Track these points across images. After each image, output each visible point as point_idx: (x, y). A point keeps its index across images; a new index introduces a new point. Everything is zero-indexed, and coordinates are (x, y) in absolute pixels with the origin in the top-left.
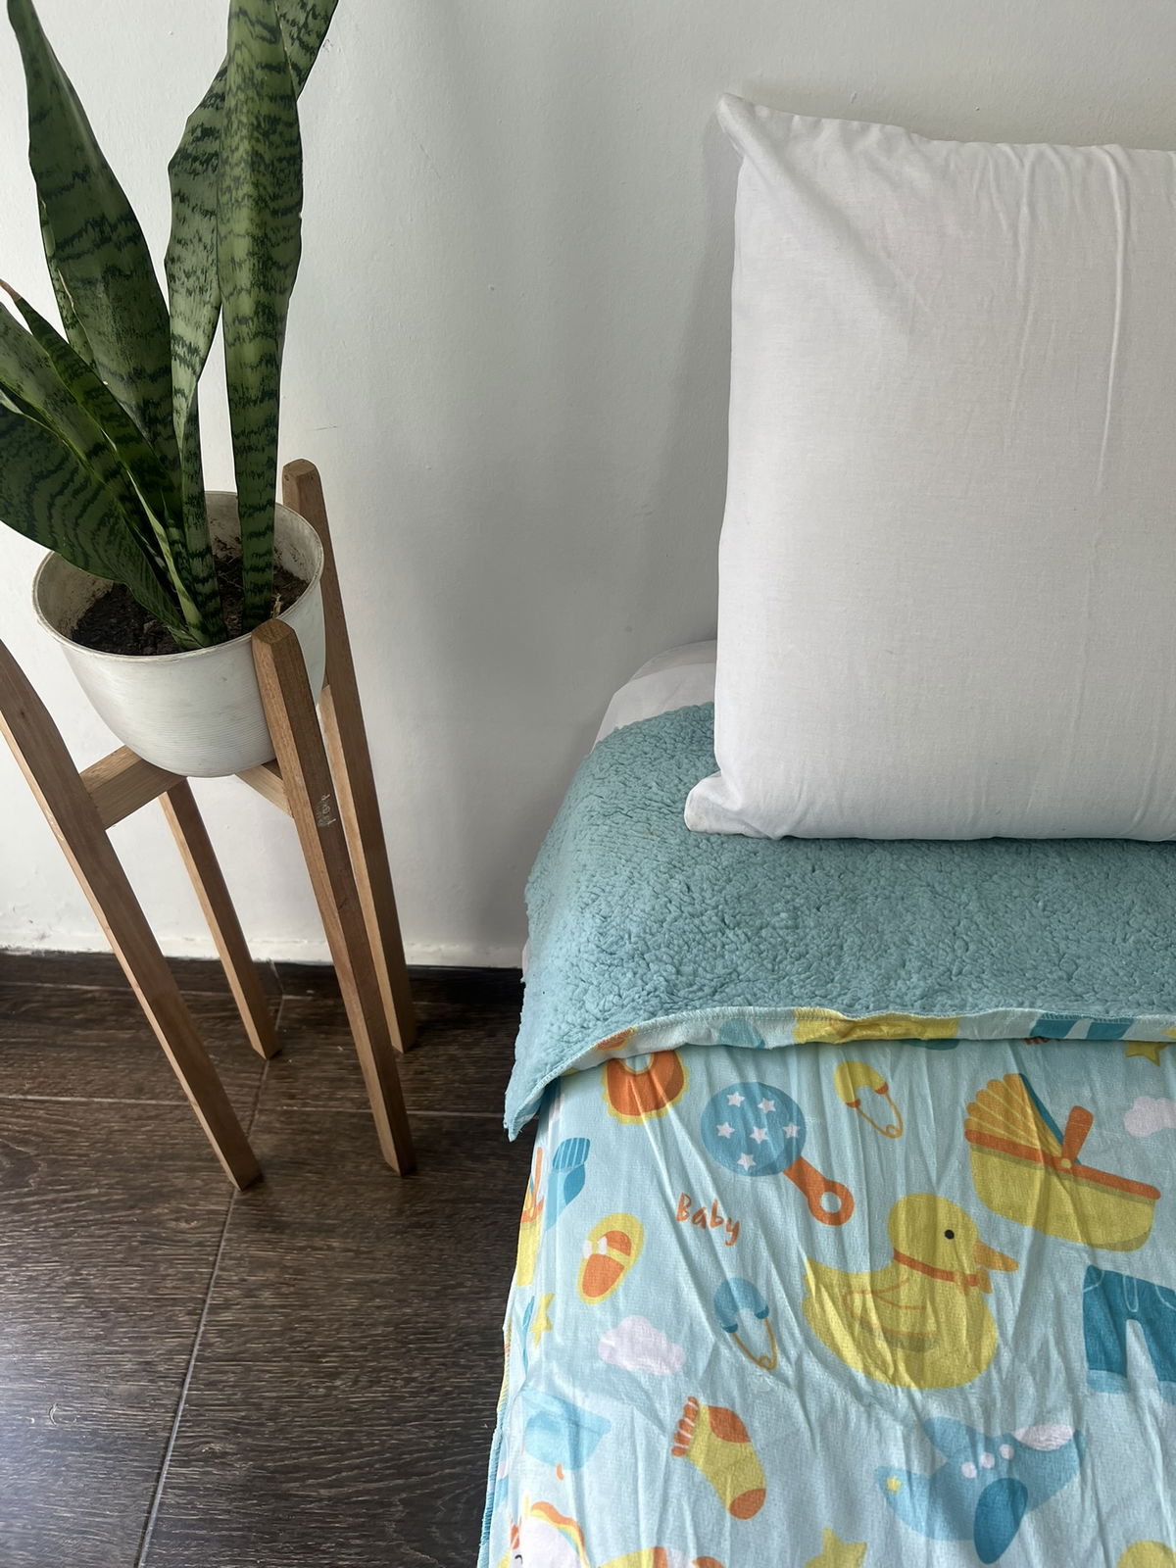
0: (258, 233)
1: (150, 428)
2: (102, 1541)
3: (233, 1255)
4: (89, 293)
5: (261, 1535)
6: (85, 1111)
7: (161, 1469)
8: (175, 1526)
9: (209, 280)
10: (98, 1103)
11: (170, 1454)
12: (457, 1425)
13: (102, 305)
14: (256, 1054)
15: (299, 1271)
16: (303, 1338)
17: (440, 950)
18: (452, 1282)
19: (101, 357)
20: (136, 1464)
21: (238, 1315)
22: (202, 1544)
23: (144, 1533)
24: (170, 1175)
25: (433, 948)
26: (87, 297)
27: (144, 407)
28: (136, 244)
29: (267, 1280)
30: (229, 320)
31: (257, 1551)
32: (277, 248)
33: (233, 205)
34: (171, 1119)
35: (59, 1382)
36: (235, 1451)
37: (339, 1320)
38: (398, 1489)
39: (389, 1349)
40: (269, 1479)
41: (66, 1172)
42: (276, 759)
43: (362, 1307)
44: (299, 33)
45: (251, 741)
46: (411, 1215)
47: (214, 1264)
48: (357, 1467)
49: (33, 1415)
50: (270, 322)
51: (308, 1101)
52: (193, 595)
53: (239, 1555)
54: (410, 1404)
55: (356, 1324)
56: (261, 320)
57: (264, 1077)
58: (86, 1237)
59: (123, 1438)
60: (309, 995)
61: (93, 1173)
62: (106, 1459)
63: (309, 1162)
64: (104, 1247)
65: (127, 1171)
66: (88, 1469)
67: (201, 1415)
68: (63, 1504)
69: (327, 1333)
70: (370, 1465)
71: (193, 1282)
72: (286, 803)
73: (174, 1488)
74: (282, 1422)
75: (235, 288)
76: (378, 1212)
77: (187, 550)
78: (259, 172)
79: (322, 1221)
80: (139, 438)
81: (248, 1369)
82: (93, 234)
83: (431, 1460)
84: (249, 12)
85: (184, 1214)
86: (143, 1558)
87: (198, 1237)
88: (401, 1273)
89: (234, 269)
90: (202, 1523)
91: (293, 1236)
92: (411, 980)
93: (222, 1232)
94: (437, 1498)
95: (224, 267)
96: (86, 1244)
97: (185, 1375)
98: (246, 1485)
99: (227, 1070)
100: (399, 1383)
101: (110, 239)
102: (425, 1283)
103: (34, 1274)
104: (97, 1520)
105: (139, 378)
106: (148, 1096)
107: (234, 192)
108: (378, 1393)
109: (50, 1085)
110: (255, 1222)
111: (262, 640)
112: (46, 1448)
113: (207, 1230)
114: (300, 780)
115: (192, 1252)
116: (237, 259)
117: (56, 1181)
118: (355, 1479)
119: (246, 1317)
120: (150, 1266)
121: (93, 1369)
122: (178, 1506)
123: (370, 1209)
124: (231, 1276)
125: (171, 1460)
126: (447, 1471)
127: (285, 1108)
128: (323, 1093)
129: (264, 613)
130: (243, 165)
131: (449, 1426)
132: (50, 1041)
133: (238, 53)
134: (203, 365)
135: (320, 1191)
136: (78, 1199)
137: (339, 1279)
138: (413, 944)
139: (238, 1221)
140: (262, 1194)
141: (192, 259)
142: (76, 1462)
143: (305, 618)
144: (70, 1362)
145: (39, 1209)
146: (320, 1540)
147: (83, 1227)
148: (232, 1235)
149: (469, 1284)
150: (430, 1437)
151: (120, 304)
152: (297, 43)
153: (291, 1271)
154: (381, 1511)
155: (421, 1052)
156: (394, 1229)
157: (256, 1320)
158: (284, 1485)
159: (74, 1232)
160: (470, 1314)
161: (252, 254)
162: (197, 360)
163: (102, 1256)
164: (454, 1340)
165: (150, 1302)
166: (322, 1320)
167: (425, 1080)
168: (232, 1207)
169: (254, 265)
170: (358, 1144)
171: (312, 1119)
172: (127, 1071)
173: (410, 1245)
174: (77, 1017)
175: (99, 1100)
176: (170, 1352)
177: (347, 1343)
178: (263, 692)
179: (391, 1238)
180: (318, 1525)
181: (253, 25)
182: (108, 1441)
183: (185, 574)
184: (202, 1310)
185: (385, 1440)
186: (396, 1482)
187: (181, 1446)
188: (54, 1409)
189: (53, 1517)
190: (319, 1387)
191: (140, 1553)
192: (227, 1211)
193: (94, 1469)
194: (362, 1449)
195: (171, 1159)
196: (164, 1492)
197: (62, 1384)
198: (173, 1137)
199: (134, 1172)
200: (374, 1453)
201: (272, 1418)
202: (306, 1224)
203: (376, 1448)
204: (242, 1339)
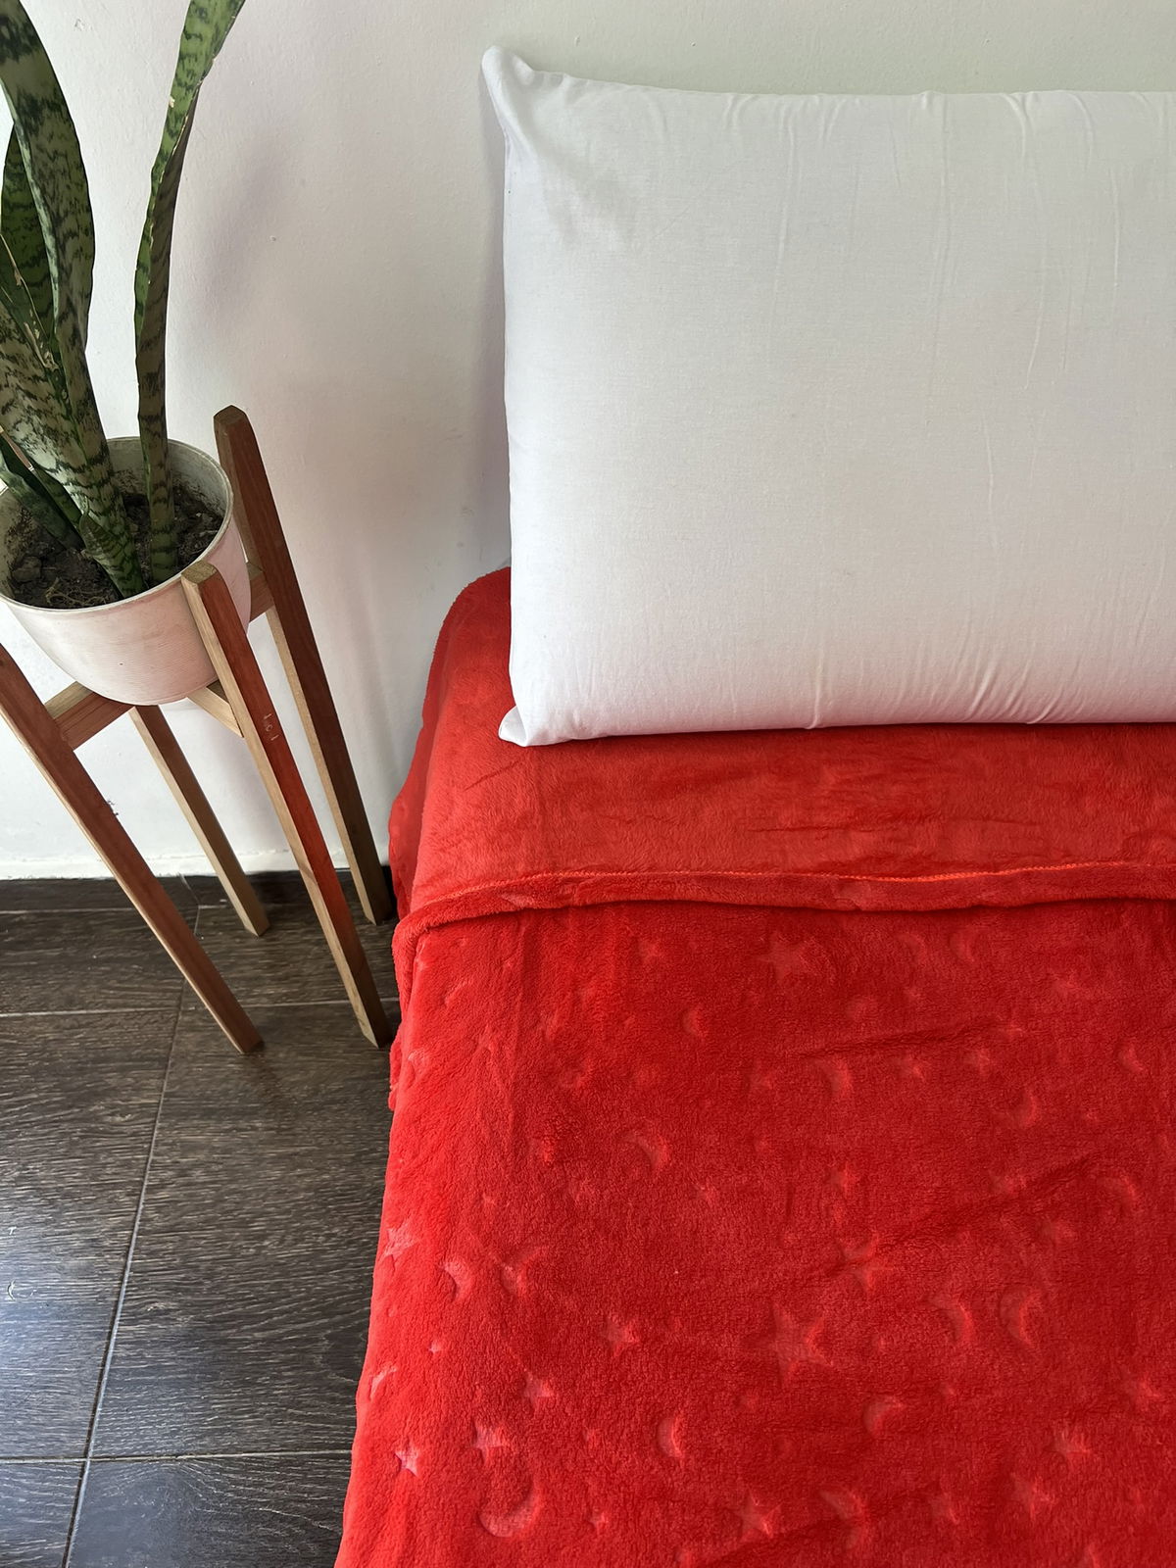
2: (60, 1393)
3: (166, 1141)
5: (203, 1375)
6: (21, 1025)
7: (111, 1328)
8: (127, 1374)
10: (32, 1017)
11: (119, 1314)
15: (226, 1151)
16: (233, 1208)
20: (89, 1326)
21: (173, 1193)
22: (152, 1388)
23: (100, 1383)
24: (104, 1076)
29: (197, 1161)
31: (202, 1389)
34: (101, 1026)
35: (15, 1262)
36: (177, 1308)
37: (265, 1190)
38: (323, 1327)
39: (311, 1211)
40: (209, 1329)
41: (8, 1081)
43: (285, 1177)
46: (327, 1094)
47: (149, 1151)
48: (286, 1312)
53: (185, 1393)
54: (330, 1256)
55: (280, 1192)
58: (31, 1136)
59: (76, 1305)
60: (223, 903)
61: (33, 1079)
62: (61, 1324)
64: (47, 1144)
65: (63, 1076)
66: (45, 1334)
67: (146, 1280)
68: (26, 1365)
69: (254, 1202)
70: (295, 1310)
71: (130, 1168)
73: (124, 1343)
74: (218, 1280)
79: (246, 1105)
81: (185, 1238)
85: (118, 1109)
86: (100, 1404)
87: (134, 1128)
88: (319, 1145)
90: (150, 1371)
91: (220, 1121)
93: (155, 1122)
94: (359, 1331)
96: (31, 1142)
97: (129, 1247)
98: (190, 1336)
100: (321, 1239)
102: (340, 1152)
104: (57, 1376)
106: (78, 1007)
108: (302, 1249)
110: (183, 1111)
112: (6, 1320)
113: (141, 1121)
115: (128, 1142)
118: (285, 1322)
119: (180, 1194)
120: (90, 1157)
121: (44, 1249)
122: (128, 1357)
123: (289, 1091)
124: (165, 1160)
125: (120, 1320)
128: (242, 991)
131: (367, 1271)
135: (240, 1078)
136: (21, 1103)
137: (262, 1154)
139: (168, 1111)
140: (189, 1086)
142: (38, 1329)
144: (24, 1245)
146: (257, 1375)
147: (26, 1127)
148: (164, 1124)
150: (350, 1282)
153: (219, 1151)
154: (309, 1346)
156: (311, 1107)
157: (191, 1195)
158: (222, 1332)
159: (19, 1132)
163: (46, 1152)
164: (368, 1199)
165: (92, 1188)
166: (250, 1191)
167: (332, 972)
168: (162, 1099)
172: (57, 986)
173: (326, 1119)
174: (7, 940)
175: (33, 1014)
176: (114, 1228)
177: (272, 1209)
179: (311, 1114)
180: (254, 1362)
182: (62, 1309)
184: (141, 1191)
185: (310, 1288)
186: (321, 1321)
187: (129, 1308)
188: (13, 1286)
189: (17, 1377)
190: (249, 1248)
191: (97, 1400)
192: (159, 1103)
193: (52, 1333)
194: (289, 1297)
195: (103, 1062)
196: (116, 1348)
197: (18, 1264)
198: (104, 1042)
199: (71, 1075)
200: (301, 1299)
201: (209, 1277)
202: (231, 1108)
203: (302, 1294)
204: (178, 1213)
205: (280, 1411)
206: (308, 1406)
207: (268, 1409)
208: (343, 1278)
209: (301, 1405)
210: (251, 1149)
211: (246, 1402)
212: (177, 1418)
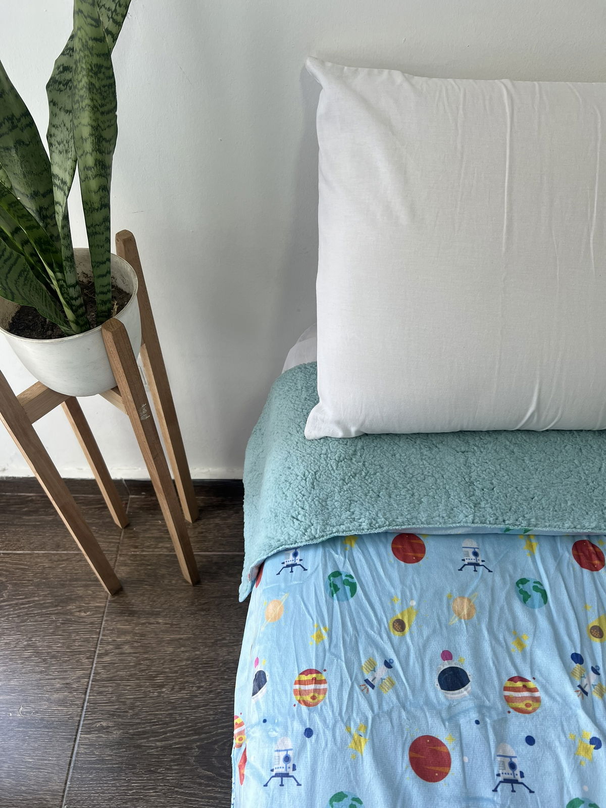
0: (94, 124)
1: (44, 221)
2: (48, 773)
3: (109, 628)
4: (7, 154)
5: (127, 766)
6: (31, 558)
7: (76, 735)
8: (85, 763)
9: (70, 146)
10: (37, 553)
11: (81, 728)
12: (223, 709)
13: (15, 160)
14: (117, 526)
15: (142, 635)
16: (145, 668)
17: (209, 471)
18: (219, 638)
19: (16, 185)
20: (64, 734)
21: (113, 658)
22: (98, 772)
23: (69, 768)
24: (75, 589)
25: (205, 470)
26: (6, 156)
27: (40, 210)
28: (31, 127)
29: (126, 640)
30: (82, 168)
32: (104, 131)
33: (80, 110)
34: (74, 561)
35: (23, 695)
36: (113, 725)
37: (164, 659)
38: (195, 741)
39: (190, 672)
40: (131, 739)
41: (22, 589)
42: (117, 387)
43: (174, 652)
44: (112, 15)
45: (104, 378)
46: (198, 605)
47: (99, 633)
48: (175, 731)
49: (11, 712)
50: (103, 169)
51: (144, 549)
52: (71, 306)
53: (117, 776)
54: (200, 699)
55: (172, 660)
56: (98, 168)
57: (122, 537)
58: (34, 622)
59: (57, 721)
60: (143, 495)
61: (36, 589)
62: (48, 732)
63: (146, 580)
64: (42, 627)
65: (53, 588)
66: (39, 737)
67: (96, 709)
68: (26, 755)
69: (157, 665)
70: (181, 730)
71: (89, 643)
72: (124, 408)
73: (84, 745)
74: (137, 710)
75: (84, 152)
76: (182, 604)
77: (66, 284)
78: (93, 93)
79: (153, 610)
80: (38, 227)
81: (119, 685)
82: (7, 125)
83: (212, 726)
84: (83, 10)
85: (83, 609)
86: (68, 780)
87: (91, 620)
88: (194, 634)
89: (83, 142)
90: (98, 761)
91: (139, 618)
92: (194, 486)
93: (103, 617)
94: (216, 744)
95: (78, 141)
96: (34, 625)
97: (87, 688)
98: (120, 742)
99: (102, 534)
100: (194, 689)
101: (17, 126)
102: (206, 639)
103: (8, 641)
104: (45, 762)
105: (36, 196)
106: (63, 549)
107: (81, 104)
108: (184, 694)
109: (11, 545)
110: (119, 611)
111: (107, 330)
112: (18, 728)
113: (95, 616)
114: (130, 397)
115: (88, 627)
116: (84, 137)
117: (16, 594)
118: (174, 737)
119: (116, 659)
120: (67, 635)
121: (40, 687)
122: (86, 753)
123: (178, 602)
124: (108, 639)
125: (81, 731)
126: (220, 731)
127: (133, 553)
128: (152, 545)
129: (108, 315)
130: (84, 89)
131: (220, 709)
132: (11, 523)
133: (79, 32)
134: (69, 190)
135: (151, 594)
136: (29, 602)
137: (163, 638)
138: (195, 469)
139: (111, 611)
140: (122, 597)
141: (61, 135)
142: (36, 734)
143: (130, 317)
144: (28, 685)
145: (9, 608)
146: (157, 767)
147: (31, 617)
148: (108, 618)
149: (228, 638)
150: (210, 715)
151: (24, 159)
152: (111, 20)
153: (138, 635)
154: (187, 752)
155: (201, 522)
156: (190, 612)
157: (122, 660)
158: (139, 742)
159: (28, 619)
160: (229, 653)
161: (91, 135)
162: (66, 188)
163: (43, 631)
164: (221, 666)
165: (68, 653)
166: (155, 659)
167: (203, 537)
168: (108, 604)
169: (93, 140)
170: (170, 570)
171: (147, 558)
172: (51, 537)
173: (198, 620)
174: (24, 510)
175: (37, 552)
176: (79, 678)
177: (168, 670)
178: (109, 355)
179: (189, 616)
181: (86, 17)
182: (49, 723)
183: (66, 296)
184: (94, 656)
185: (188, 717)
186: (194, 737)
187: (86, 724)
188: (21, 709)
189: (23, 762)
190: (154, 692)
191: (67, 777)
192: (105, 606)
193: (43, 737)
194: (176, 722)
195: (75, 581)
196: (79, 747)
197: (25, 696)
198: (76, 570)
199: (56, 588)
200: (182, 724)
201: (132, 708)
202: (145, 611)
203: (184, 721)
204: (115, 670)
205: (171, 789)
206: (186, 787)
207: (164, 788)
208: (207, 712)
209: (182, 786)
210: (156, 635)
211: (151, 783)
212: (112, 790)
